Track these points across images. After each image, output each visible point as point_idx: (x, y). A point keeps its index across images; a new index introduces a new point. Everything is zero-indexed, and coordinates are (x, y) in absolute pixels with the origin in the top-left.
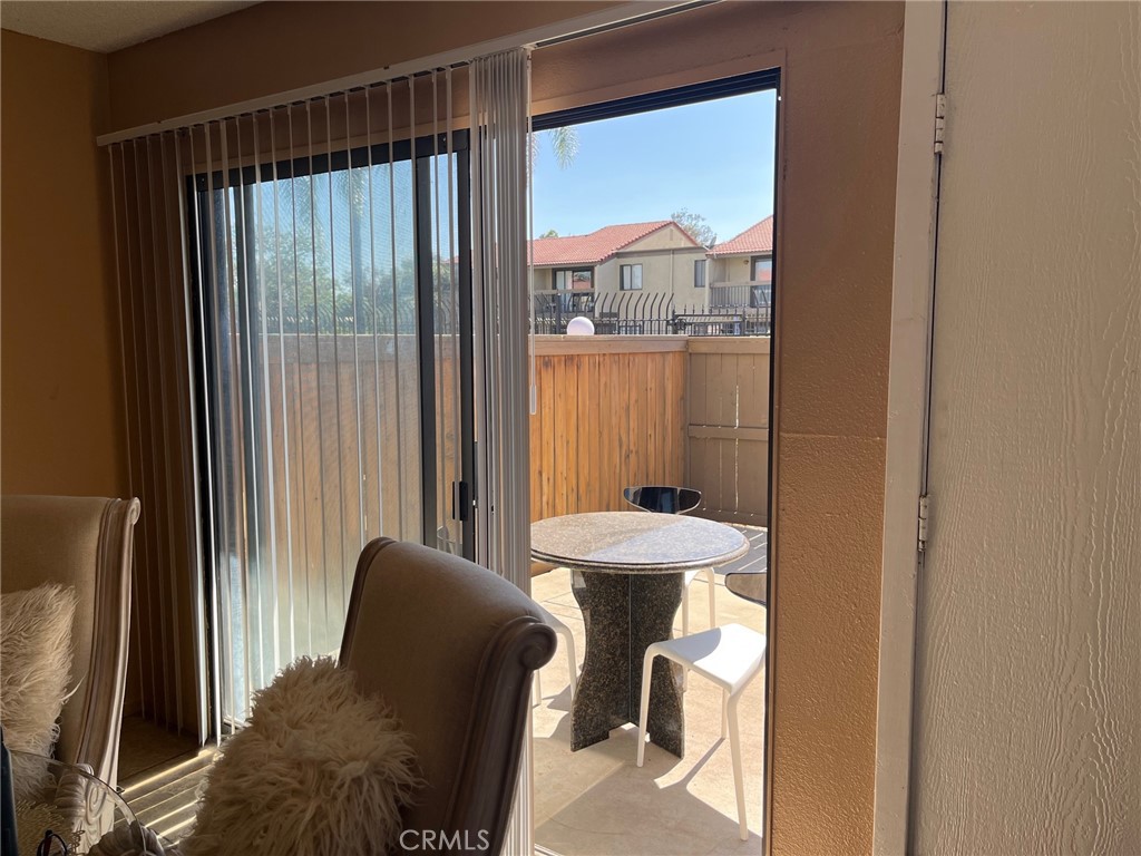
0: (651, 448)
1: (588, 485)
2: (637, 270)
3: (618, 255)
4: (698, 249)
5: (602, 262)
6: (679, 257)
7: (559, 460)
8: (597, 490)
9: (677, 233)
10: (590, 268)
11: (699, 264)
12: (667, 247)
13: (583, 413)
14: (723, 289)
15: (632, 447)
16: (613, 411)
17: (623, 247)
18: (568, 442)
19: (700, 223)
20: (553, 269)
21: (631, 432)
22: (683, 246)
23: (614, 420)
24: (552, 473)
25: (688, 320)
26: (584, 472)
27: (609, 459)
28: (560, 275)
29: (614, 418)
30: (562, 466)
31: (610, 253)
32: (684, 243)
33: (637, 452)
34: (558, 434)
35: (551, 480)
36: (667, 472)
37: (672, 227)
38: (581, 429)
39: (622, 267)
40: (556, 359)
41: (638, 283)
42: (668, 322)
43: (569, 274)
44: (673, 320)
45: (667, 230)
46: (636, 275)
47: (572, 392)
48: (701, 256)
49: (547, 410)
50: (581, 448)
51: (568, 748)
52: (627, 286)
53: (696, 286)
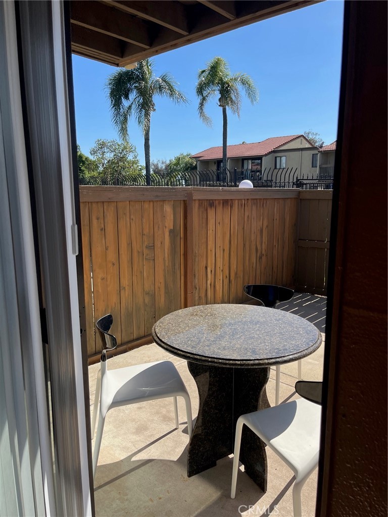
0: (275, 252)
1: (236, 274)
2: (284, 159)
3: (274, 152)
4: (314, 148)
5: (266, 155)
6: (305, 153)
7: (218, 259)
8: (242, 276)
9: (304, 141)
10: (260, 158)
11: (315, 155)
12: (299, 147)
13: (234, 232)
14: (326, 168)
15: (263, 252)
16: (253, 232)
17: (276, 148)
18: (224, 250)
19: (317, 137)
20: (242, 159)
21: (263, 244)
22: (307, 147)
23: (253, 238)
24: (214, 267)
25: (305, 182)
26: (234, 266)
27: (249, 259)
28: (245, 162)
29: (253, 235)
30: (220, 264)
31: (270, 151)
32: (308, 145)
33: (267, 255)
34: (218, 245)
35: (213, 272)
36: (284, 266)
37: (302, 138)
38: (232, 243)
39: (276, 157)
40: (217, 202)
41: (284, 165)
42: (294, 183)
43: (250, 162)
44: (297, 182)
45: (299, 140)
46: (283, 162)
47: (227, 221)
48: (316, 152)
49: (211, 231)
50: (232, 253)
51: (185, 474)
52: (278, 167)
53: (312, 167)
